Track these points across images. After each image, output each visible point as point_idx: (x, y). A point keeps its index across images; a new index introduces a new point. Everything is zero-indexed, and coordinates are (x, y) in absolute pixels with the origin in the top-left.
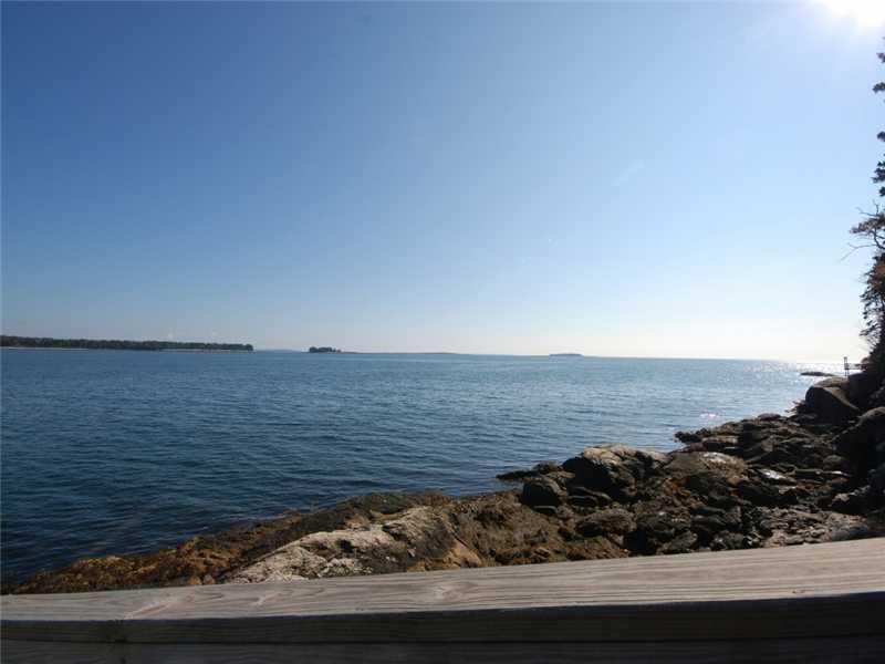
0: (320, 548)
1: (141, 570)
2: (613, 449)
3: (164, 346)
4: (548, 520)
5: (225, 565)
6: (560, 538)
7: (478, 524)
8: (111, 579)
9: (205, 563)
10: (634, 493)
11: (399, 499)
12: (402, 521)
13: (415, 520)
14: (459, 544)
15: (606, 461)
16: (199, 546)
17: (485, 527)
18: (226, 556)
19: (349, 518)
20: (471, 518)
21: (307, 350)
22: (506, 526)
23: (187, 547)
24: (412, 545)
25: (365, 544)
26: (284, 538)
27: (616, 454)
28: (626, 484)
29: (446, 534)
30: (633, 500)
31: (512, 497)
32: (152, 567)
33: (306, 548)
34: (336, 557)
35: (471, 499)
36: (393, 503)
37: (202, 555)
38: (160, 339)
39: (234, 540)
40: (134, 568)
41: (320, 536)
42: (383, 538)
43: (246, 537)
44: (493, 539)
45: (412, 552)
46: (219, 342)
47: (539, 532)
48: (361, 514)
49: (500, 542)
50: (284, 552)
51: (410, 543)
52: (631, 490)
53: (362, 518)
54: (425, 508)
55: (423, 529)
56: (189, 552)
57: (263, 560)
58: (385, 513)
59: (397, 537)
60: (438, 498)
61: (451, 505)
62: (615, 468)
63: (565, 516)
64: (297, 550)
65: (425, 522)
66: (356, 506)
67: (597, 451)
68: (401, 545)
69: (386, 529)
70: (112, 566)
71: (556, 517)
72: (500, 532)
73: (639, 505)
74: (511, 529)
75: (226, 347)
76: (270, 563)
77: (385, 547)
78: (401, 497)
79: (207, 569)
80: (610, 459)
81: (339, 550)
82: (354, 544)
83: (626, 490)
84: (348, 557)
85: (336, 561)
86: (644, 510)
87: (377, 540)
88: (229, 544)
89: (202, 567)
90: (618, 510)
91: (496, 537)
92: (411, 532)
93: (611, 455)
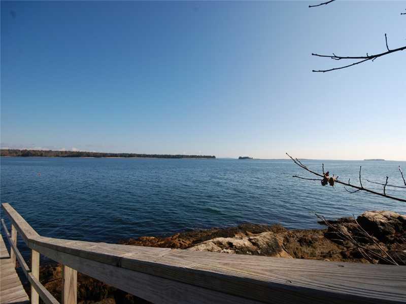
0: (220, 244)
1: (159, 243)
2: (384, 214)
3: (182, 156)
4: (338, 247)
5: (187, 245)
6: (340, 256)
7: (298, 244)
8: (150, 244)
9: (180, 243)
10: (393, 239)
11: (260, 228)
12: (258, 237)
13: (264, 238)
14: (284, 251)
15: (378, 220)
16: (179, 237)
17: (301, 246)
18: (188, 242)
19: (236, 233)
20: (296, 241)
21: (238, 158)
22: (312, 247)
23: (175, 237)
24: (260, 249)
25: (239, 245)
26: (209, 237)
27: (385, 216)
28: (389, 233)
29: (278, 246)
30: (392, 242)
31: (321, 233)
32: (163, 242)
33: (214, 243)
34: (226, 249)
35: (298, 231)
36: (257, 229)
37: (179, 240)
38: (181, 154)
39: (191, 236)
40: (158, 242)
41: (221, 239)
42: (247, 243)
43: (196, 235)
44: (304, 252)
45: (259, 251)
46: (202, 155)
47: (329, 252)
48: (242, 232)
49: (307, 254)
50: (205, 243)
51: (259, 247)
52: (392, 237)
53: (242, 234)
54: (270, 233)
55: (266, 242)
56: (176, 239)
57: (197, 245)
58: (253, 233)
59: (254, 244)
60: (280, 229)
61: (286, 233)
62: (382, 224)
63: (348, 246)
64: (210, 243)
65: (268, 239)
66: (240, 228)
67: (373, 214)
68: (255, 247)
69: (250, 240)
70: (151, 240)
71: (343, 246)
72: (308, 249)
73: (394, 246)
74: (314, 248)
75: (205, 157)
76: (199, 247)
77: (247, 247)
78: (262, 227)
79: (181, 246)
80: (380, 218)
81: (227, 246)
82: (234, 244)
83: (389, 237)
84: (230, 249)
85: (225, 250)
86: (396, 248)
87: (244, 244)
88: (189, 237)
89: (179, 245)
90: (382, 247)
91: (305, 251)
92: (260, 243)
93: (381, 217)
